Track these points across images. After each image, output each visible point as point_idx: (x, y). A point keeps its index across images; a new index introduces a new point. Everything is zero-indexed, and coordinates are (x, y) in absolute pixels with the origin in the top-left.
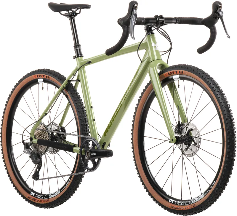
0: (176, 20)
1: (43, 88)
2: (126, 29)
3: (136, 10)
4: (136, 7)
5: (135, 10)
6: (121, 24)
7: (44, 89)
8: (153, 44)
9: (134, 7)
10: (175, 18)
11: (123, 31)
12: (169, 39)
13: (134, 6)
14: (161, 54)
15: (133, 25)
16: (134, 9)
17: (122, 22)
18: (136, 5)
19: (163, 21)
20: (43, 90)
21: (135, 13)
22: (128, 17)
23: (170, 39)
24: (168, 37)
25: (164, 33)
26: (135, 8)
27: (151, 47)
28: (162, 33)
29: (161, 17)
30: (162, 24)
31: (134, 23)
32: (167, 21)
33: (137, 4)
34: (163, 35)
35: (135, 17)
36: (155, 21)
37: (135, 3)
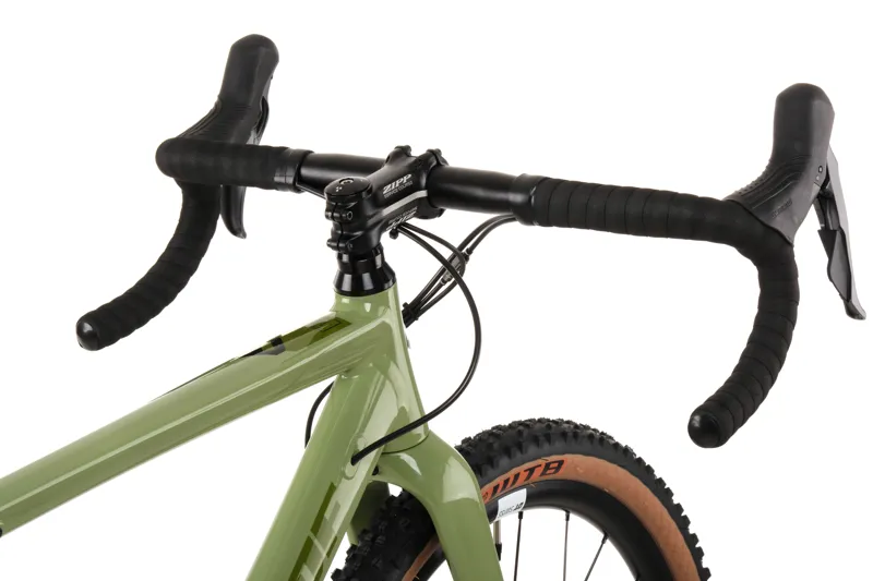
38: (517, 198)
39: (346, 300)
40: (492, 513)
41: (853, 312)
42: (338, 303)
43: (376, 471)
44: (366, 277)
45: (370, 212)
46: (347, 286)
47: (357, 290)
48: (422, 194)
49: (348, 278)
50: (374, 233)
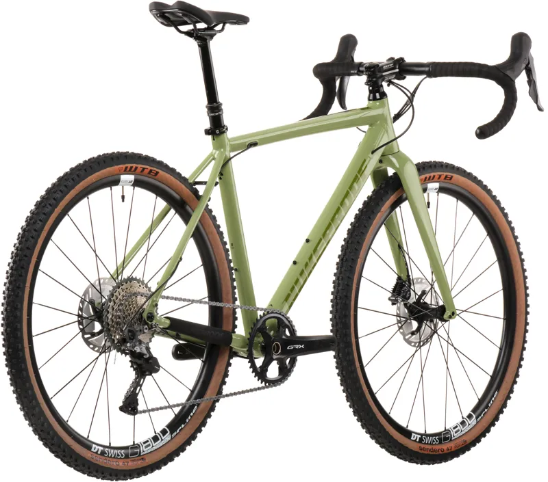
1: (123, 197)
7: (125, 199)
20: (123, 201)
38: (427, 69)
39: (371, 102)
40: (425, 190)
41: (540, 109)
42: (369, 103)
43: (381, 161)
44: (377, 95)
45: (377, 73)
46: (371, 98)
47: (375, 99)
48: (397, 70)
49: (371, 95)
50: (380, 80)
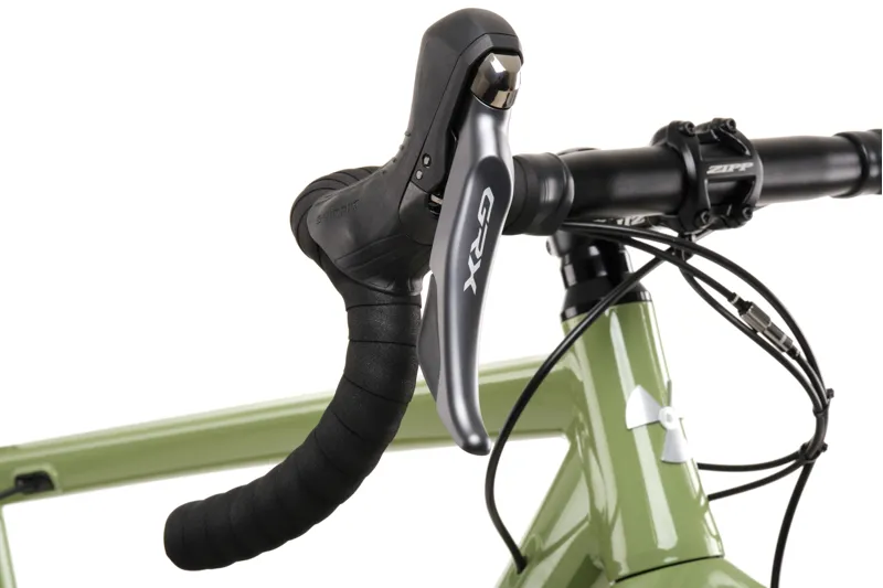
0: (853, 158)
2: (383, 321)
3: (499, 115)
4: (505, 83)
5: (485, 123)
6: (334, 254)
8: (637, 409)
9: (478, 85)
10: (847, 136)
11: (353, 340)
12: (806, 369)
13: (473, 71)
14: (708, 491)
15: (471, 282)
16: (480, 110)
17: (345, 235)
18: (497, 65)
19: (745, 183)
21: (488, 150)
22: (413, 192)
23: (810, 364)
24: (792, 352)
25: (758, 312)
26: (489, 97)
27: (622, 438)
28: (734, 311)
29: (723, 139)
30: (734, 207)
31: (474, 268)
32: (781, 177)
33: (508, 46)
34: (752, 334)
35: (488, 192)
36: (669, 184)
37: (487, 42)
